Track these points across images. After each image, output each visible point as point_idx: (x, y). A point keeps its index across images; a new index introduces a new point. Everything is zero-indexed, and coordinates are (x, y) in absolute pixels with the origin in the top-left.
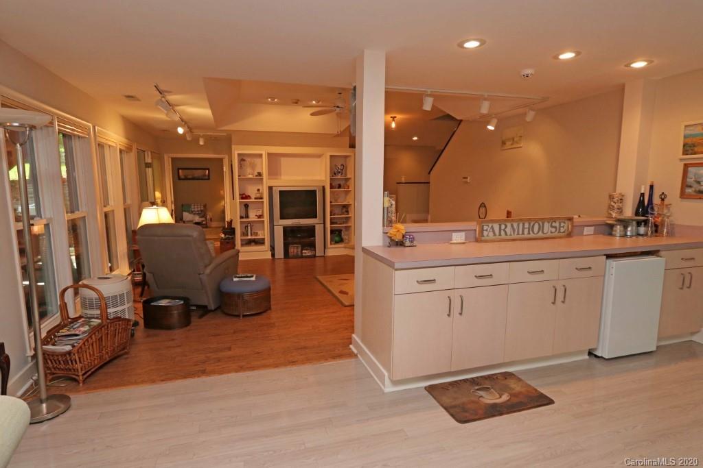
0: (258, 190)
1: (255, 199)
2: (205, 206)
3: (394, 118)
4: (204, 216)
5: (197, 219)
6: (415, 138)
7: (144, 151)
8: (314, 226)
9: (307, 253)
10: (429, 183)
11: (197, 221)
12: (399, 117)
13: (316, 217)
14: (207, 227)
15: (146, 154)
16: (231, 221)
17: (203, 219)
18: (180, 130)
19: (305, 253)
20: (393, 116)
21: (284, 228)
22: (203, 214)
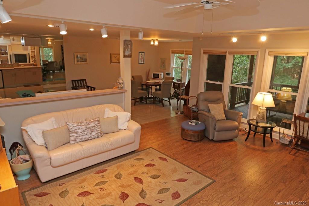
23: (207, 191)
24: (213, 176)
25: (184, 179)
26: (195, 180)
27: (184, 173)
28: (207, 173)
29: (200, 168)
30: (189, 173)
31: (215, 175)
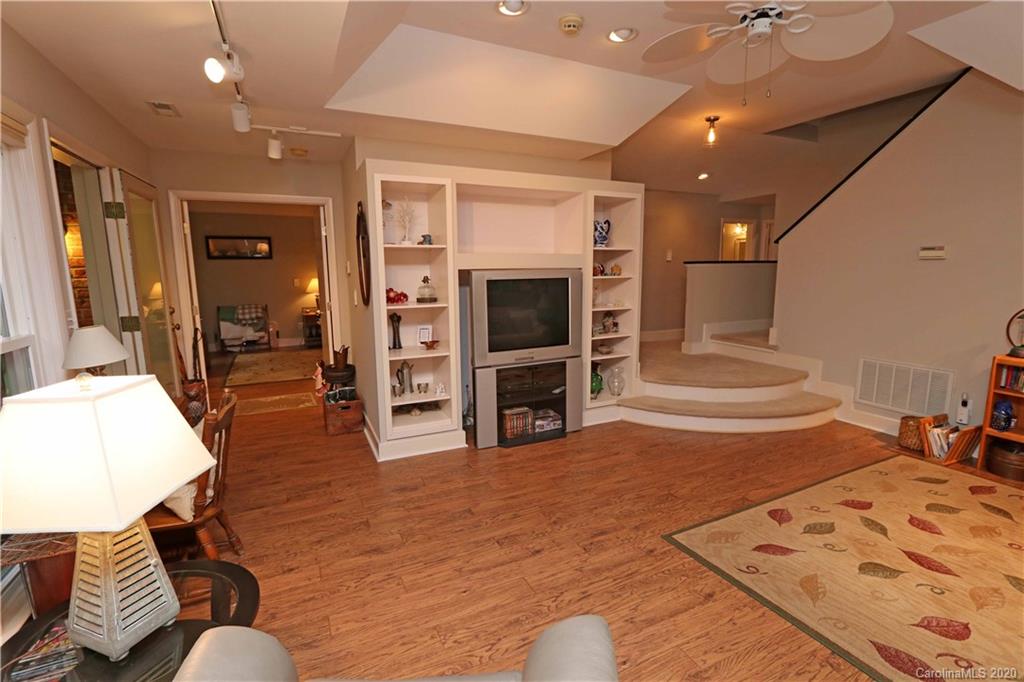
0: (426, 280)
1: (420, 301)
2: (265, 309)
3: (712, 121)
4: (265, 329)
5: (250, 334)
6: (703, 176)
7: (98, 168)
8: (564, 364)
9: (546, 425)
10: (776, 262)
11: (250, 338)
12: (726, 116)
13: (566, 342)
14: (270, 349)
15: (104, 174)
16: (345, 351)
17: (262, 334)
18: (215, 71)
19: (542, 426)
20: (712, 114)
21: (498, 371)
22: (261, 324)
23: (697, 517)
24: (665, 552)
25: (766, 552)
26: (728, 545)
27: (771, 573)
28: (683, 565)
29: (707, 591)
30: (752, 570)
31: (655, 556)
